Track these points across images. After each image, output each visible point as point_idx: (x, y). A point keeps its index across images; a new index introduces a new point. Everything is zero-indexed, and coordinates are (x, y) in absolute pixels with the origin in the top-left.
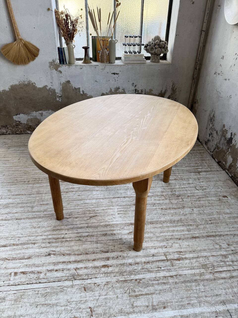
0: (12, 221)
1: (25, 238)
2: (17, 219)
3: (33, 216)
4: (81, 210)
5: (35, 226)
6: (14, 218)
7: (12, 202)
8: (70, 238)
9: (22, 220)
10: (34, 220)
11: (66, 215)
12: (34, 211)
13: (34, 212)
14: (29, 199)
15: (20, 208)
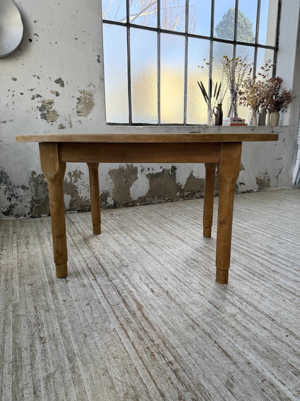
0: (283, 325)
1: (284, 295)
2: (273, 320)
3: (248, 305)
4: (192, 270)
5: (259, 296)
6: (274, 324)
7: (254, 352)
8: (239, 266)
9: (268, 313)
10: (252, 302)
11: (212, 278)
12: (237, 310)
13: (239, 308)
14: (220, 330)
15: (251, 330)
